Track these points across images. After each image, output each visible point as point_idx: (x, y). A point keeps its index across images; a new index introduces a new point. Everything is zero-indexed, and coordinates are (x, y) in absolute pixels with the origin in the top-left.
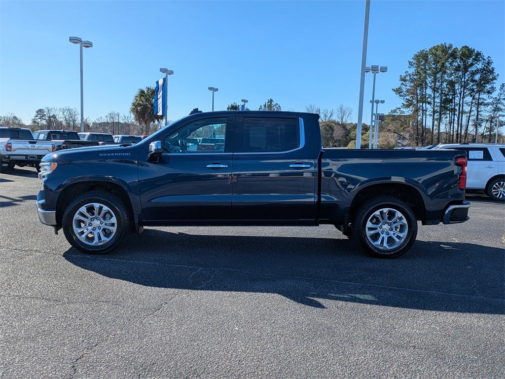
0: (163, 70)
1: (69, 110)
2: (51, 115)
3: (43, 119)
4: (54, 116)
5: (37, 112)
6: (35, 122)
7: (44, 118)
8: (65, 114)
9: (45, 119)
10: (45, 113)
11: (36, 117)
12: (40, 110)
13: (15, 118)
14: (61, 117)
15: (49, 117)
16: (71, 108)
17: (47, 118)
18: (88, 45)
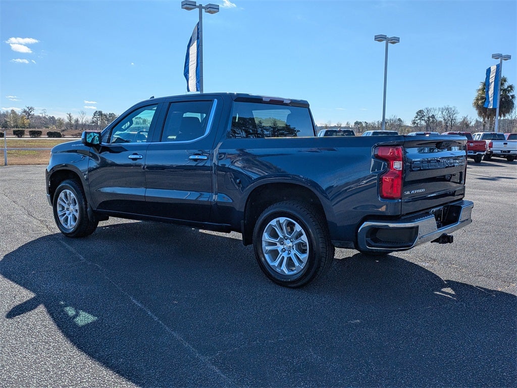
0: (496, 56)
1: (447, 109)
2: (431, 115)
3: (423, 120)
4: (433, 117)
5: (417, 113)
6: (414, 123)
7: (423, 118)
8: (444, 113)
9: (424, 120)
10: (425, 114)
11: (417, 117)
12: (420, 111)
13: (399, 120)
14: (439, 117)
15: (429, 118)
16: (450, 106)
17: (426, 119)
18: (395, 40)
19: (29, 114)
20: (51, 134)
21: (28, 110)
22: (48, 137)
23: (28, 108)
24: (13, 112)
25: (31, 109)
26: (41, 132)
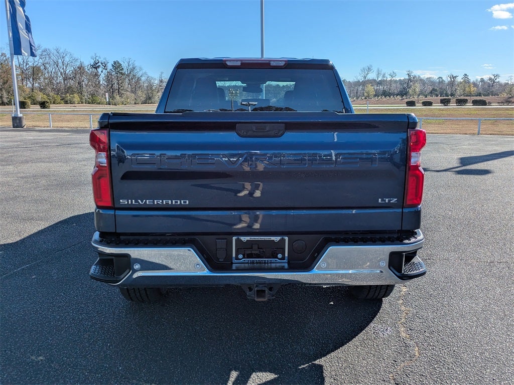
19: (494, 82)
20: (475, 103)
21: (493, 77)
22: (473, 105)
23: (494, 75)
24: (482, 80)
25: (497, 76)
26: (467, 100)
